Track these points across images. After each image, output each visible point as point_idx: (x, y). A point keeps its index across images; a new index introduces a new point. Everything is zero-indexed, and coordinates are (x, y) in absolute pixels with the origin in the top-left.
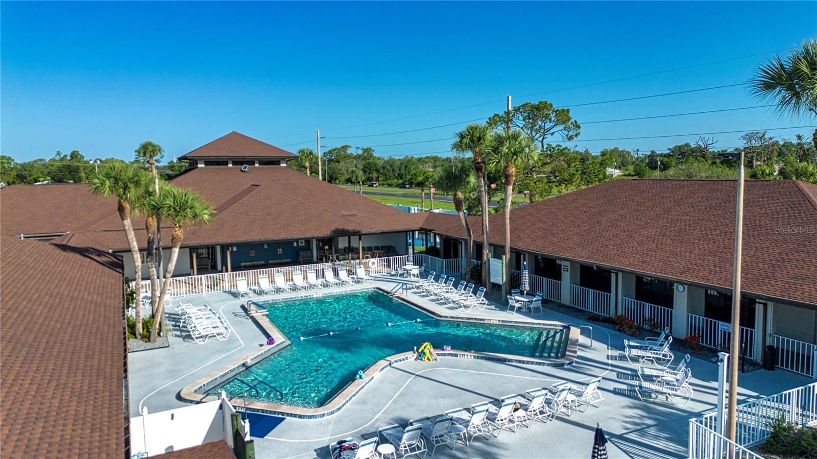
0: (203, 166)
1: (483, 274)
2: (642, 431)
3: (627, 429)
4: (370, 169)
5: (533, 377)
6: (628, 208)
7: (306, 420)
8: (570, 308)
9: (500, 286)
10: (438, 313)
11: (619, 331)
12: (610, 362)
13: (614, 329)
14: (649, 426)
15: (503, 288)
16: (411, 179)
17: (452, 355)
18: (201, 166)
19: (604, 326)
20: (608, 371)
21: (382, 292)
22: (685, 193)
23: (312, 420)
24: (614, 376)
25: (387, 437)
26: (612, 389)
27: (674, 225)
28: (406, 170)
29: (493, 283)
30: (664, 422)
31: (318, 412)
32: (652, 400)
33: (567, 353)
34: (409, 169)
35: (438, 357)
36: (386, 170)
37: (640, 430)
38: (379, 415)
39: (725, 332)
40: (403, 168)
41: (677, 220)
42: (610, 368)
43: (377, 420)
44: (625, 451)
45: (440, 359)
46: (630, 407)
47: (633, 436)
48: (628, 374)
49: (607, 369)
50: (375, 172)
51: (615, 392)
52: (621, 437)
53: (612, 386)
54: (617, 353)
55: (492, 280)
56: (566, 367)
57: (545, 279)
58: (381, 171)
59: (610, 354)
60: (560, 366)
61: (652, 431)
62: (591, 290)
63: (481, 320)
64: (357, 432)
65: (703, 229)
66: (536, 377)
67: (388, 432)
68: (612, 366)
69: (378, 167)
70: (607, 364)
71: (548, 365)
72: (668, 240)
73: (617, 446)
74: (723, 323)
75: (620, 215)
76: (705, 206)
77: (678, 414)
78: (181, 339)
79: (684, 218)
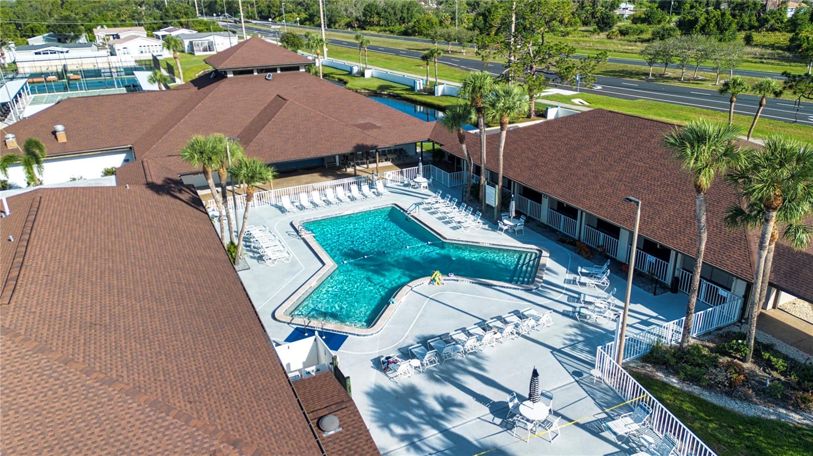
0: (232, 75)
1: (480, 194)
2: (573, 347)
3: (565, 344)
4: (371, 13)
5: (510, 300)
6: (600, 145)
7: (362, 337)
8: (546, 226)
9: (492, 208)
10: (444, 235)
11: (579, 254)
12: (566, 286)
13: (575, 252)
14: (579, 342)
15: (496, 210)
16: (414, 27)
17: (455, 280)
18: (230, 75)
19: (568, 248)
20: (562, 295)
21: (399, 209)
22: (646, 136)
23: (366, 337)
24: (564, 299)
25: (415, 354)
26: (562, 311)
27: (630, 170)
28: (408, 13)
29: (488, 205)
30: (590, 338)
31: (368, 332)
32: (586, 320)
33: (536, 279)
34: (412, 12)
35: (445, 282)
36: (387, 14)
37: (572, 345)
38: (408, 332)
39: (651, 262)
40: (405, 11)
41: (634, 165)
42: (564, 291)
43: (407, 337)
44: (559, 361)
45: (446, 283)
46: (571, 326)
47: (567, 350)
48: (575, 297)
49: (562, 293)
50: (376, 16)
51: (564, 314)
52: (559, 351)
53: (562, 308)
54: (571, 276)
55: (487, 202)
56: (533, 291)
57: (529, 201)
58: (383, 14)
59: (567, 278)
60: (529, 291)
61: (580, 346)
62: (563, 216)
63: (477, 243)
64: (394, 347)
65: (650, 178)
66: (512, 300)
67: (416, 350)
68: (567, 290)
69: (379, 10)
70: (563, 288)
71: (521, 290)
72: (623, 186)
73: (555, 357)
74: (650, 256)
75: (592, 152)
76: (658, 153)
77: (600, 332)
78: (255, 261)
79: (639, 164)
